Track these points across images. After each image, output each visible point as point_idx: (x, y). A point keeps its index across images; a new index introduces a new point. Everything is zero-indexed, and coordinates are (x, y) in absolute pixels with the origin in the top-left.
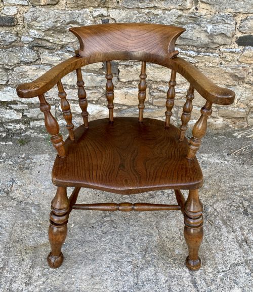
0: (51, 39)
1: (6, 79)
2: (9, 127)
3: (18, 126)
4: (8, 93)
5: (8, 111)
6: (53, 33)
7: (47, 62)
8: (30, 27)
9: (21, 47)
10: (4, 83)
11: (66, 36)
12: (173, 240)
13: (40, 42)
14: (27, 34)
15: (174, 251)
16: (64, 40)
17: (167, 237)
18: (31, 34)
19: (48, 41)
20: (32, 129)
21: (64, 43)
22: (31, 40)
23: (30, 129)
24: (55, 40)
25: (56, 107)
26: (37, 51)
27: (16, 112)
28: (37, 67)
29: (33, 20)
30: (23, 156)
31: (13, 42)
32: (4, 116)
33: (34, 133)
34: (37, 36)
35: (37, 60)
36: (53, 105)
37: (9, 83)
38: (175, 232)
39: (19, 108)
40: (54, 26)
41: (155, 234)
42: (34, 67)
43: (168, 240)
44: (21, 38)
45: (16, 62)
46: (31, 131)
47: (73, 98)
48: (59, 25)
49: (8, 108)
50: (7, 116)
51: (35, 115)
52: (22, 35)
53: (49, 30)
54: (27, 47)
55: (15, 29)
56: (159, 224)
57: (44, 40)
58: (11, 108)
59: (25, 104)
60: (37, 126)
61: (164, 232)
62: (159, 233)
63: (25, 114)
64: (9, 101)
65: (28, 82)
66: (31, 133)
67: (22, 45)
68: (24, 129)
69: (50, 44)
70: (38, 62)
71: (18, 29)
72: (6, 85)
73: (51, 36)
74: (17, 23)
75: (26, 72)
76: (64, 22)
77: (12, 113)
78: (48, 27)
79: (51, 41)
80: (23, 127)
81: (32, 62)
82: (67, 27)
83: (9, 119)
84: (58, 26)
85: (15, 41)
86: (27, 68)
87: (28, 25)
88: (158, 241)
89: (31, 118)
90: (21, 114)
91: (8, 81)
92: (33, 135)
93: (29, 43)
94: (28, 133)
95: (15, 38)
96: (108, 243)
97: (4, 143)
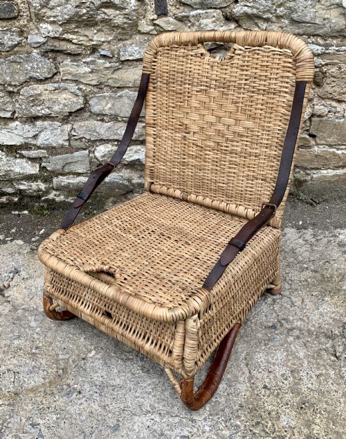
0: (74, 37)
1: (10, 108)
2: (22, 187)
3: (34, 186)
4: (16, 131)
5: (18, 160)
6: (77, 27)
7: (69, 77)
8: (40, 18)
9: (28, 53)
10: (8, 115)
11: (98, 31)
12: (278, 394)
13: (57, 44)
14: (37, 32)
15: (278, 418)
16: (95, 38)
17: (265, 387)
18: (42, 31)
19: (69, 41)
20: (57, 190)
21: (95, 43)
22: (42, 40)
23: (53, 189)
24: (81, 38)
25: (89, 152)
26: (55, 59)
27: (30, 162)
28: (56, 85)
29: (43, 7)
30: (42, 232)
31: (16, 46)
32: (12, 169)
33: (59, 195)
34: (52, 34)
35: (55, 74)
36: (85, 149)
37: (16, 115)
38: (283, 375)
39: (34, 156)
40: (77, 14)
41: (241, 379)
42: (50, 86)
43: (268, 392)
44: (27, 38)
45: (22, 79)
46: (54, 192)
47: (116, 138)
48: (84, 11)
49: (18, 156)
50: (17, 170)
51: (59, 167)
52: (29, 33)
53: (69, 21)
54: (38, 53)
55: (17, 24)
56: (252, 359)
57: (64, 40)
58: (22, 157)
59: (43, 149)
60: (63, 184)
61: (259, 376)
62: (251, 377)
63: (43, 164)
64: (18, 144)
65: (43, 112)
66: (55, 195)
67: (29, 50)
68: (44, 189)
69: (74, 47)
70: (57, 78)
71: (21, 23)
72: (12, 119)
73: (74, 33)
74: (19, 12)
75: (40, 95)
76: (92, 6)
77: (25, 164)
78: (67, 17)
79: (74, 41)
80: (43, 186)
81: (47, 79)
82: (98, 14)
83: (20, 174)
84: (84, 14)
85: (19, 43)
86: (39, 88)
87: (37, 15)
88: (248, 394)
89: (53, 172)
90: (38, 165)
91: (14, 112)
92: (57, 199)
93: (40, 45)
94: (51, 196)
95: (18, 39)
96: (150, 393)
97: (17, 212)
